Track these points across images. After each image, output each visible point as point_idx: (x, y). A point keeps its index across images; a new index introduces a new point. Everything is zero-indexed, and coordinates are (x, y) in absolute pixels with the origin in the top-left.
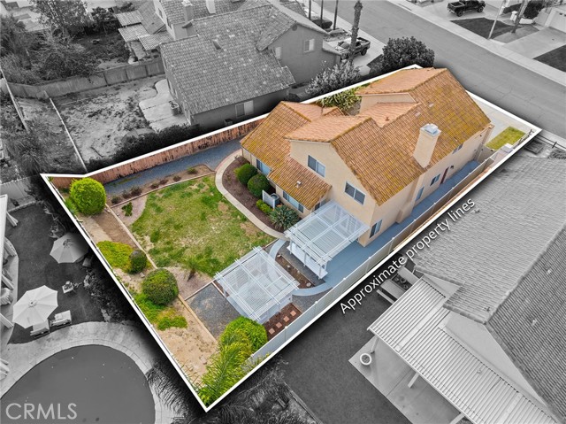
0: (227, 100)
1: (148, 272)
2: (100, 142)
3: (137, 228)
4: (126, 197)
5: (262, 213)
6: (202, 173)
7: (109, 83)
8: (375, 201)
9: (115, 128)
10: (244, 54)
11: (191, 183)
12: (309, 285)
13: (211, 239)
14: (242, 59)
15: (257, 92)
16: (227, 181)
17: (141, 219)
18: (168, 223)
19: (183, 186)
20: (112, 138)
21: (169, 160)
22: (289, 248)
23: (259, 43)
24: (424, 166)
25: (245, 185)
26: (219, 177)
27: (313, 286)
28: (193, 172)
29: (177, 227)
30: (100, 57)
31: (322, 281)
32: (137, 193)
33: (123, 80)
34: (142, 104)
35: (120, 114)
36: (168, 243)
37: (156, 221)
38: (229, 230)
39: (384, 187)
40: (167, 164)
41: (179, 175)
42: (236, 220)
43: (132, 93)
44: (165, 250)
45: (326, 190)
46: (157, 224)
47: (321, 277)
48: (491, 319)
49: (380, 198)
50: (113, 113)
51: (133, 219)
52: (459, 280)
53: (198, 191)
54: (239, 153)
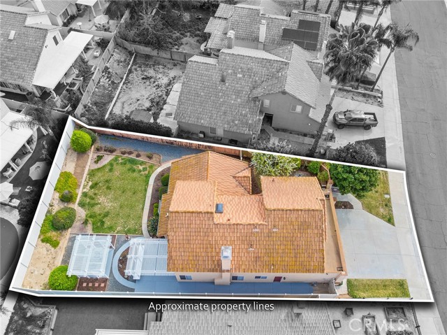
0: (202, 121)
1: (70, 205)
2: (131, 101)
3: (92, 174)
4: (105, 150)
5: (153, 212)
6: (153, 161)
7: (173, 58)
9: (147, 95)
10: (238, 93)
11: (142, 163)
12: (126, 276)
13: (114, 208)
14: (234, 97)
15: (226, 126)
16: (159, 177)
17: (99, 169)
18: (107, 181)
19: (136, 163)
23: (255, 90)
26: (159, 170)
27: (127, 279)
28: (150, 158)
29: (108, 188)
31: (134, 281)
32: (112, 151)
33: (182, 60)
34: (176, 86)
35: (158, 87)
37: (104, 176)
39: (180, 262)
41: (141, 153)
43: (179, 73)
44: (90, 197)
46: (102, 178)
49: (171, 267)
50: (156, 83)
51: (95, 167)
53: (140, 171)
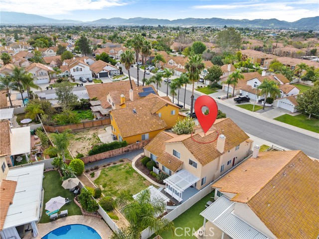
0: (138, 132)
1: (101, 198)
2: (80, 149)
3: (97, 182)
4: (92, 170)
5: (153, 176)
6: (126, 161)
7: (85, 127)
8: (201, 165)
9: (87, 144)
10: (145, 115)
11: (121, 165)
12: (174, 205)
13: (130, 187)
14: (145, 117)
15: (151, 129)
16: (137, 165)
17: (98, 179)
18: (110, 180)
19: (118, 166)
20: (86, 148)
21: (112, 156)
22: (165, 190)
23: (152, 111)
24: (222, 152)
25: (145, 166)
26: (133, 163)
27: (176, 205)
28: (122, 161)
29: (114, 182)
30: (81, 118)
31: (180, 203)
32: (97, 168)
33: (91, 126)
34: (99, 136)
35: (90, 139)
36: (110, 188)
37: (105, 179)
38: (138, 184)
39: (205, 159)
40: (110, 158)
41: (116, 162)
42: (141, 180)
43: (95, 131)
44: (109, 191)
45: (181, 164)
46: (105, 181)
47: (180, 201)
48: (249, 201)
49: (203, 163)
50: (86, 139)
51: (94, 179)
52: (237, 192)
53: (123, 168)
54: (143, 154)
